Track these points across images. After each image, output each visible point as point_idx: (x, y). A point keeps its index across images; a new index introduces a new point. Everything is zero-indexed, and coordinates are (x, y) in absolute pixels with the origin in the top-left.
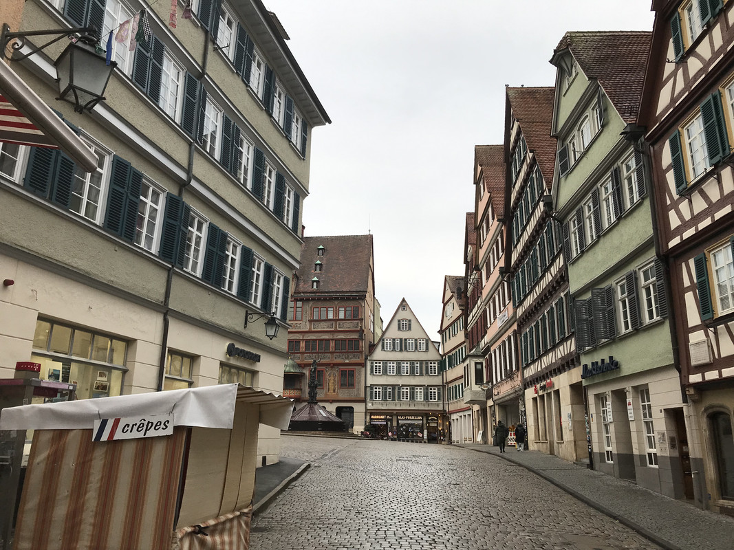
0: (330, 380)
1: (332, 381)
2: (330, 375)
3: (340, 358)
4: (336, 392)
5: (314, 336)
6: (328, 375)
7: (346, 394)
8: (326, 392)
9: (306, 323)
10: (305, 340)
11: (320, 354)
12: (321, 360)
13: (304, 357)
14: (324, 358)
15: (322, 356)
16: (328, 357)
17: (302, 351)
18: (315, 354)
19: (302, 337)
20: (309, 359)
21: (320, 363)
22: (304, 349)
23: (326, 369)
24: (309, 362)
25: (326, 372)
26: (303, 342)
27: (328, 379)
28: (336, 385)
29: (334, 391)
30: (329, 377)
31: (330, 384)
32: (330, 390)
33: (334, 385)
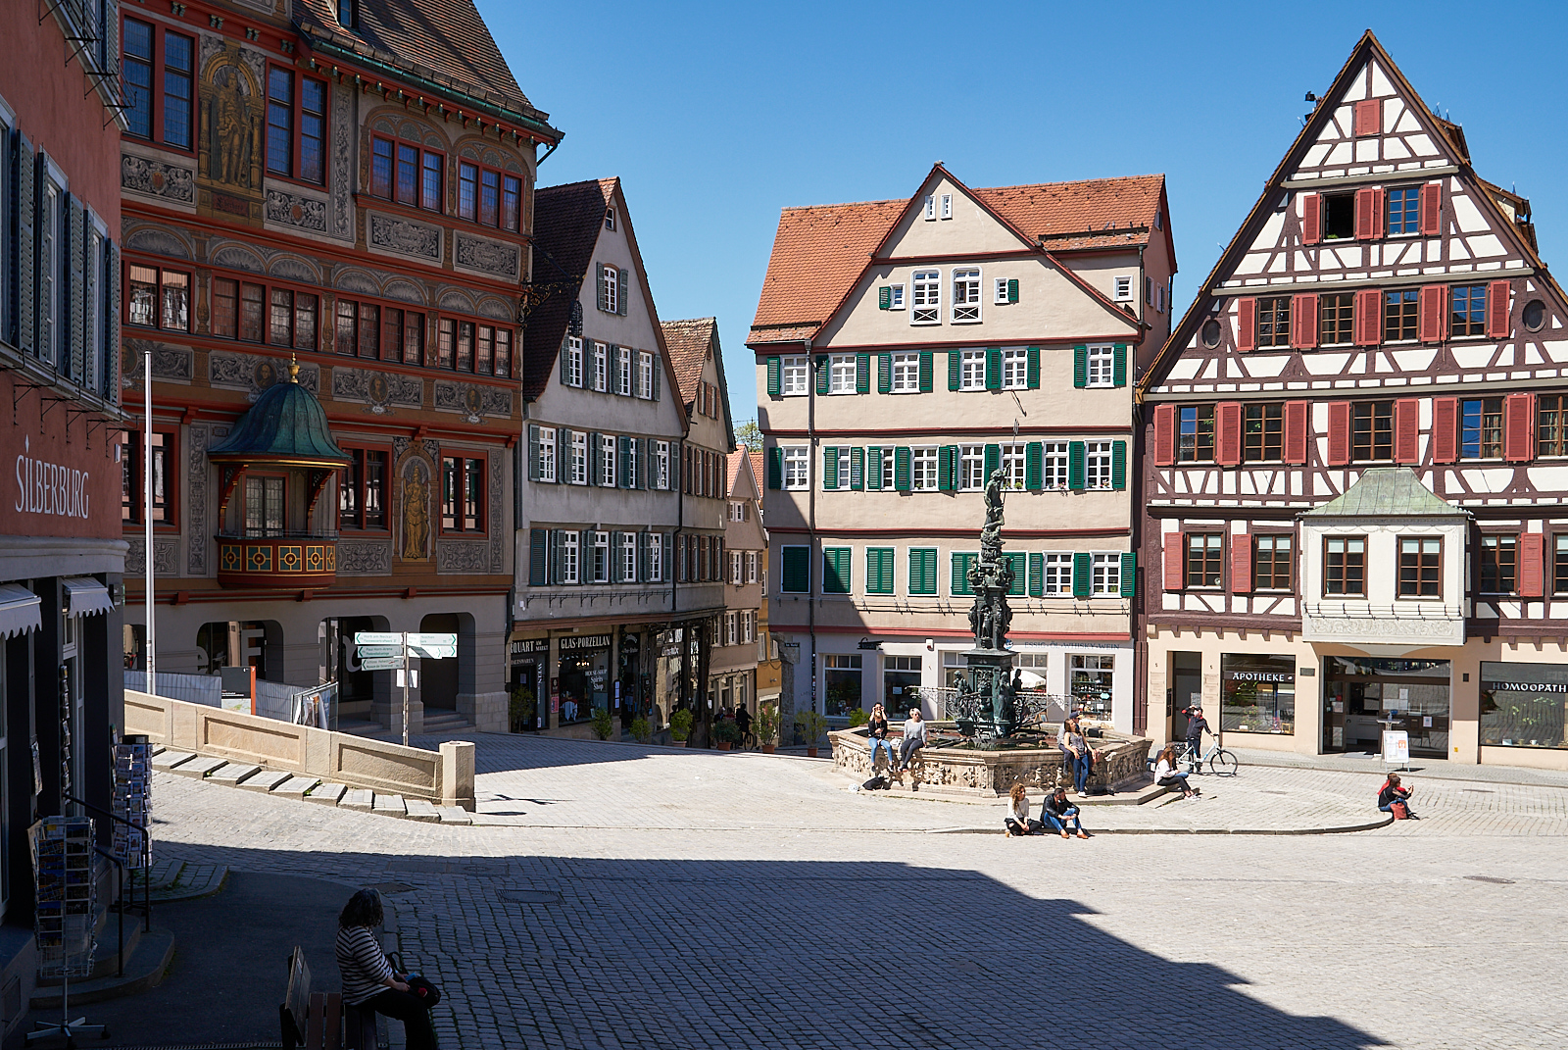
1: (415, 504)
3: (453, 402)
4: (429, 554)
5: (369, 281)
6: (402, 476)
7: (459, 562)
8: (397, 553)
9: (342, 205)
10: (337, 297)
11: (387, 375)
12: (391, 403)
13: (333, 380)
14: (400, 395)
15: (393, 386)
16: (415, 395)
17: (327, 350)
18: (372, 373)
19: (322, 277)
20: (349, 394)
21: (390, 416)
22: (333, 343)
23: (398, 446)
24: (351, 411)
25: (396, 461)
26: (328, 304)
27: (404, 494)
28: (429, 522)
29: (423, 547)
30: (407, 483)
31: (411, 518)
32: (409, 542)
33: (424, 522)
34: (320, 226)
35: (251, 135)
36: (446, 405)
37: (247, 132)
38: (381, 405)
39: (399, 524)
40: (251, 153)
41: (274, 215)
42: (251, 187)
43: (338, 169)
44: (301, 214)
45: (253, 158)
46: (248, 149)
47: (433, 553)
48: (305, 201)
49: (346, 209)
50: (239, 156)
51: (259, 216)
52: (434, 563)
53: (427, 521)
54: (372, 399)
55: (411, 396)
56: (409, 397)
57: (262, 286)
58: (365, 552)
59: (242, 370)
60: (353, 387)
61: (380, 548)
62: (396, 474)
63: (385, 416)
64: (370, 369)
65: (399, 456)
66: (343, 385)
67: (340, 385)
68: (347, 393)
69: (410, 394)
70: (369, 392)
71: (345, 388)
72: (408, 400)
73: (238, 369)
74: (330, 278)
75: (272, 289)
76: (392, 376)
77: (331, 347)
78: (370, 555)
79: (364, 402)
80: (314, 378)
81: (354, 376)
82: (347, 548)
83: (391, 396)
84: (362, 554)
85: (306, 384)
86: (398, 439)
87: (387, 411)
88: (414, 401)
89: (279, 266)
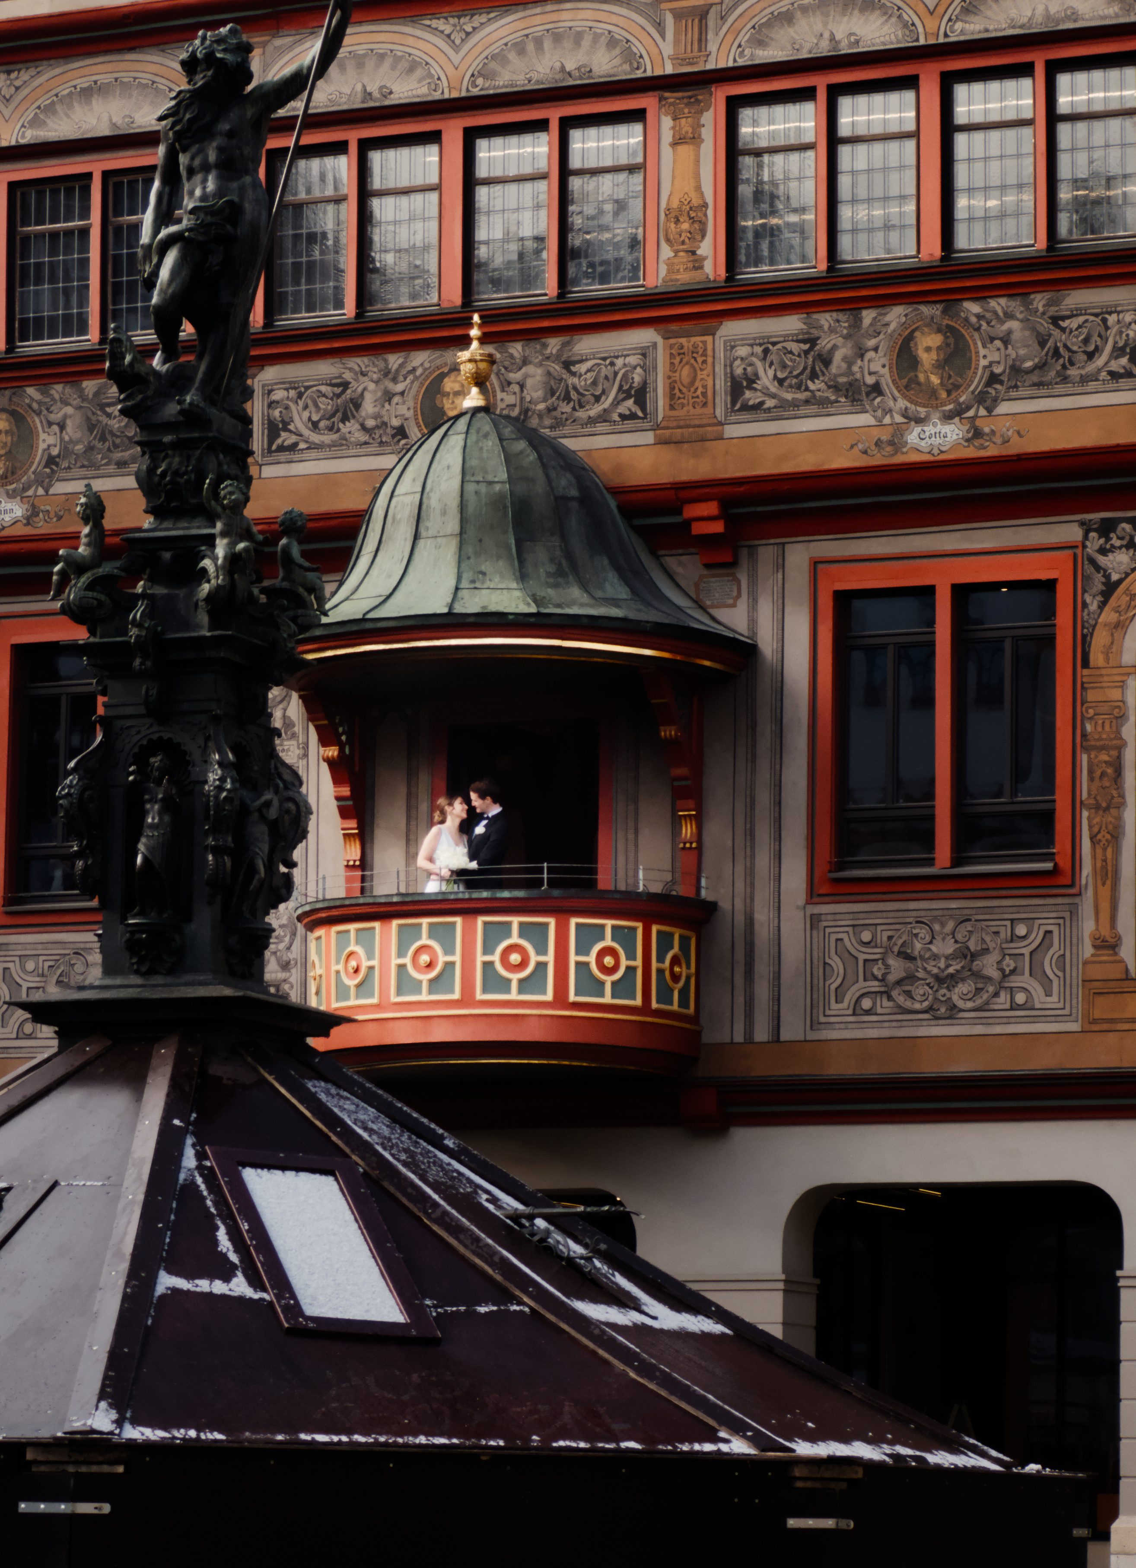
5: (867, 6)
6: (1129, 656)
8: (1109, 944)
10: (720, 95)
11: (973, 308)
12: (996, 401)
13: (720, 369)
14: (1041, 366)
15: (1006, 341)
16: (1118, 352)
17: (685, 278)
18: (896, 315)
19: (668, 48)
20: (795, 404)
21: (992, 451)
22: (705, 248)
23: (1103, 551)
24: (807, 462)
25: (1094, 607)
26: (686, 126)
38: (948, 417)
39: (1117, 835)
54: (902, 403)
55: (1100, 361)
56: (1091, 367)
57: (434, 137)
58: (948, 947)
59: (369, 407)
60: (814, 376)
61: (1021, 930)
62: (1097, 657)
63: (970, 453)
64: (883, 302)
65: (1110, 588)
66: (766, 378)
67: (751, 381)
68: (783, 405)
69: (1090, 356)
70: (887, 382)
71: (773, 388)
72: (1084, 380)
73: (357, 404)
74: (702, 41)
75: (471, 136)
76: (999, 304)
77: (697, 263)
78: (974, 956)
79: (864, 419)
80: (637, 377)
81: (813, 342)
82: (866, 936)
83: (994, 379)
84: (935, 957)
85: (607, 403)
86: (1106, 528)
87: (977, 434)
88: (1114, 375)
89: (499, 57)
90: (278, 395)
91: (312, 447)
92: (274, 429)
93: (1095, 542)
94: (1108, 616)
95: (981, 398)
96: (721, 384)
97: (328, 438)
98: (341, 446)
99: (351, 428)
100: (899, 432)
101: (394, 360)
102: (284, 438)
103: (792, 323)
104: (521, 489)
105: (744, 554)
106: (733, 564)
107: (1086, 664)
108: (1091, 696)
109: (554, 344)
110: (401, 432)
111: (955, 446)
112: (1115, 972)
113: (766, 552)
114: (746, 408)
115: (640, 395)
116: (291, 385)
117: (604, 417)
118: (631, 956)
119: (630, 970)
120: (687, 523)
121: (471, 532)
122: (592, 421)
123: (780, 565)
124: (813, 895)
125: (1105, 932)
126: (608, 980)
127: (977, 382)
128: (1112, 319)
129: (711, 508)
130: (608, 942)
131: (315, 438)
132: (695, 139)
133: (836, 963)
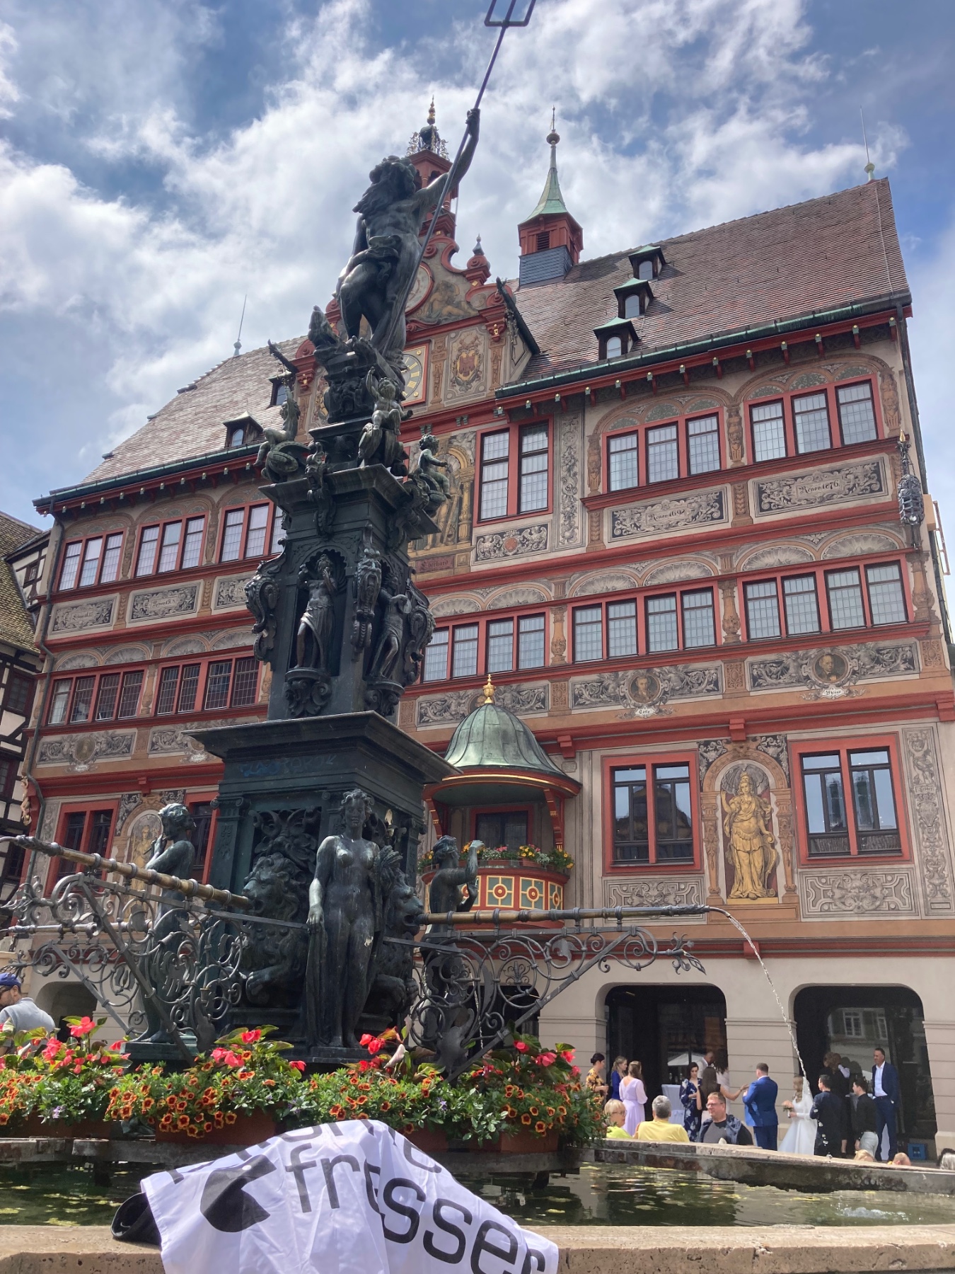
0: (730, 818)
1: (747, 824)
2: (731, 788)
3: (783, 679)
4: (782, 892)
5: (618, 578)
6: (717, 788)
7: (849, 902)
8: (716, 892)
9: (569, 516)
10: (570, 607)
11: (657, 670)
12: (666, 700)
13: (570, 692)
14: (682, 688)
15: (669, 680)
16: (710, 683)
17: (558, 663)
18: (630, 673)
19: (552, 594)
20: (596, 703)
21: (665, 716)
22: (565, 654)
23: (706, 752)
24: (601, 721)
25: (703, 770)
26: (558, 617)
27: (724, 814)
28: (778, 847)
29: (769, 881)
30: (729, 797)
31: (738, 842)
32: (738, 876)
33: (766, 848)
34: (541, 545)
35: (461, 500)
36: (772, 685)
37: (456, 499)
38: (649, 706)
39: (716, 852)
40: (460, 513)
41: (483, 556)
42: (458, 541)
43: (564, 487)
44: (516, 543)
45: (461, 517)
46: (457, 512)
47: (791, 890)
48: (521, 531)
49: (576, 519)
50: (447, 522)
51: (466, 564)
52: (792, 904)
53: (773, 845)
54: (633, 702)
55: (703, 686)
56: (700, 688)
57: (476, 624)
58: (656, 893)
59: (453, 708)
60: (602, 693)
61: (682, 887)
62: (705, 788)
63: (658, 717)
64: (626, 669)
65: (709, 764)
66: (586, 695)
67: (581, 696)
68: (592, 703)
69: (700, 684)
70: (628, 695)
71: (589, 698)
72: (698, 692)
73: (449, 707)
74: (564, 591)
75: (489, 623)
76: (666, 669)
77: (563, 659)
78: (665, 896)
79: (621, 707)
80: (542, 696)
81: (602, 682)
82: (625, 889)
83: (665, 693)
84: (651, 896)
85: (532, 704)
86: (706, 744)
87: (660, 711)
88: (708, 691)
89: (498, 600)
90: (424, 705)
91: (434, 721)
92: (421, 716)
93: (703, 748)
94: (709, 773)
95: (661, 699)
96: (570, 697)
97: (439, 718)
98: (444, 720)
99: (447, 715)
100: (633, 711)
101: (462, 693)
102: (426, 718)
103: (594, 677)
104: (504, 727)
105: (578, 754)
106: (574, 757)
107: (701, 790)
108: (704, 802)
109: (514, 686)
110: (463, 715)
111: (653, 715)
112: (719, 902)
113: (586, 754)
114: (579, 704)
115: (543, 701)
116: (428, 702)
117: (531, 709)
118: (541, 893)
119: (541, 898)
120: (559, 744)
121: (487, 741)
122: (527, 710)
123: (590, 758)
124: (605, 874)
125: (714, 887)
126: (533, 901)
127: (660, 694)
128: (707, 672)
129: (568, 738)
130: (533, 887)
131: (435, 718)
132: (562, 621)
133: (614, 898)
